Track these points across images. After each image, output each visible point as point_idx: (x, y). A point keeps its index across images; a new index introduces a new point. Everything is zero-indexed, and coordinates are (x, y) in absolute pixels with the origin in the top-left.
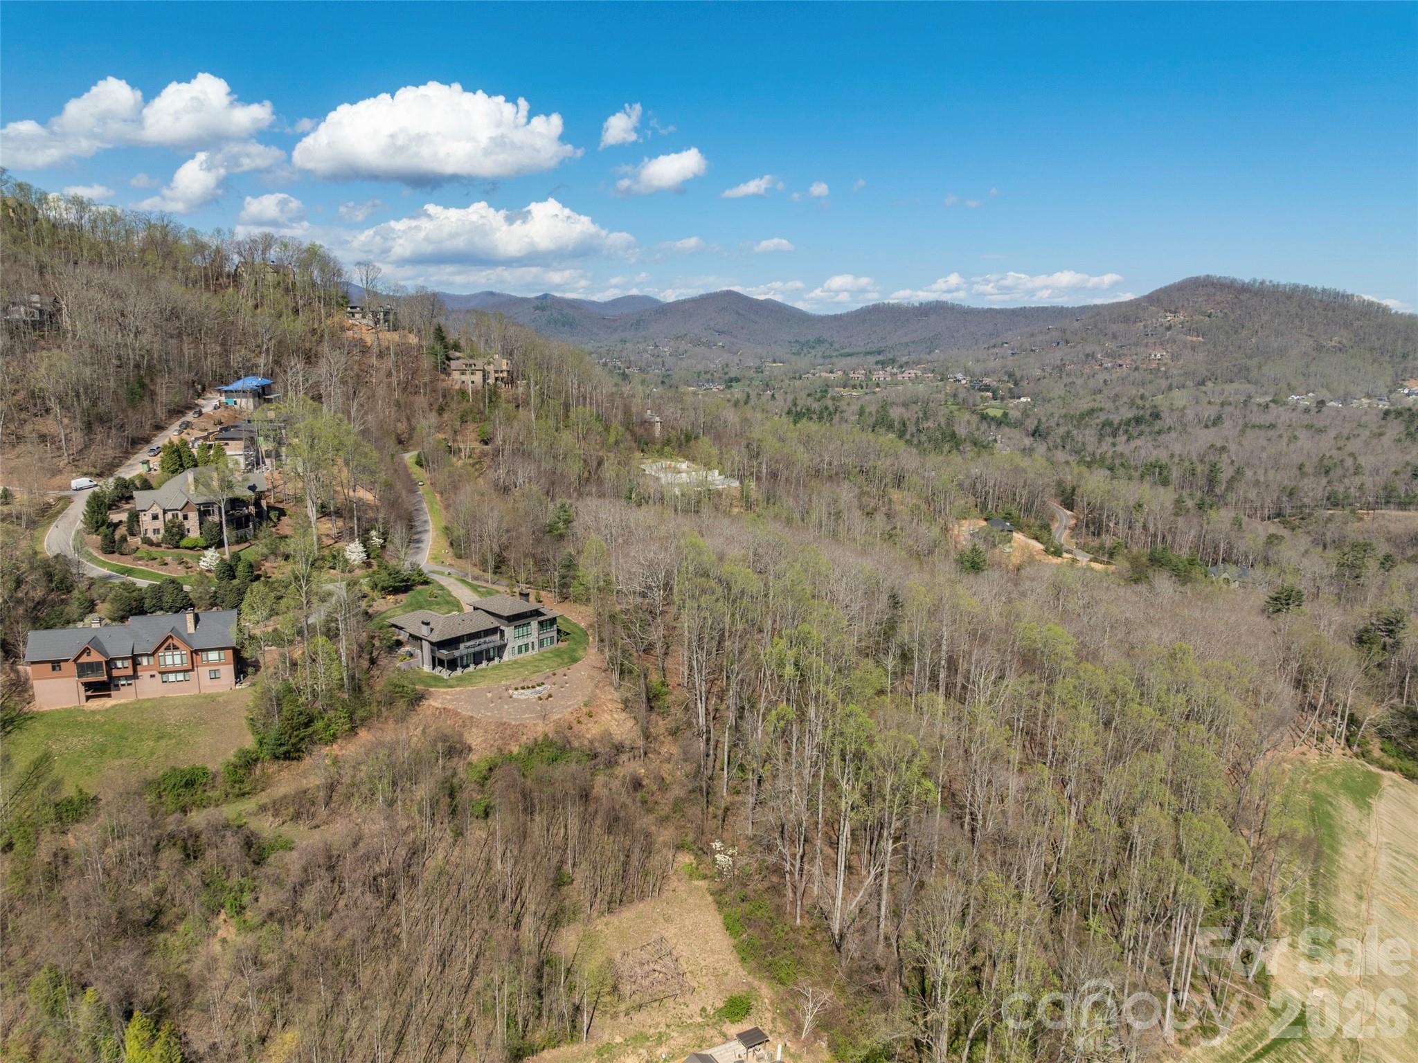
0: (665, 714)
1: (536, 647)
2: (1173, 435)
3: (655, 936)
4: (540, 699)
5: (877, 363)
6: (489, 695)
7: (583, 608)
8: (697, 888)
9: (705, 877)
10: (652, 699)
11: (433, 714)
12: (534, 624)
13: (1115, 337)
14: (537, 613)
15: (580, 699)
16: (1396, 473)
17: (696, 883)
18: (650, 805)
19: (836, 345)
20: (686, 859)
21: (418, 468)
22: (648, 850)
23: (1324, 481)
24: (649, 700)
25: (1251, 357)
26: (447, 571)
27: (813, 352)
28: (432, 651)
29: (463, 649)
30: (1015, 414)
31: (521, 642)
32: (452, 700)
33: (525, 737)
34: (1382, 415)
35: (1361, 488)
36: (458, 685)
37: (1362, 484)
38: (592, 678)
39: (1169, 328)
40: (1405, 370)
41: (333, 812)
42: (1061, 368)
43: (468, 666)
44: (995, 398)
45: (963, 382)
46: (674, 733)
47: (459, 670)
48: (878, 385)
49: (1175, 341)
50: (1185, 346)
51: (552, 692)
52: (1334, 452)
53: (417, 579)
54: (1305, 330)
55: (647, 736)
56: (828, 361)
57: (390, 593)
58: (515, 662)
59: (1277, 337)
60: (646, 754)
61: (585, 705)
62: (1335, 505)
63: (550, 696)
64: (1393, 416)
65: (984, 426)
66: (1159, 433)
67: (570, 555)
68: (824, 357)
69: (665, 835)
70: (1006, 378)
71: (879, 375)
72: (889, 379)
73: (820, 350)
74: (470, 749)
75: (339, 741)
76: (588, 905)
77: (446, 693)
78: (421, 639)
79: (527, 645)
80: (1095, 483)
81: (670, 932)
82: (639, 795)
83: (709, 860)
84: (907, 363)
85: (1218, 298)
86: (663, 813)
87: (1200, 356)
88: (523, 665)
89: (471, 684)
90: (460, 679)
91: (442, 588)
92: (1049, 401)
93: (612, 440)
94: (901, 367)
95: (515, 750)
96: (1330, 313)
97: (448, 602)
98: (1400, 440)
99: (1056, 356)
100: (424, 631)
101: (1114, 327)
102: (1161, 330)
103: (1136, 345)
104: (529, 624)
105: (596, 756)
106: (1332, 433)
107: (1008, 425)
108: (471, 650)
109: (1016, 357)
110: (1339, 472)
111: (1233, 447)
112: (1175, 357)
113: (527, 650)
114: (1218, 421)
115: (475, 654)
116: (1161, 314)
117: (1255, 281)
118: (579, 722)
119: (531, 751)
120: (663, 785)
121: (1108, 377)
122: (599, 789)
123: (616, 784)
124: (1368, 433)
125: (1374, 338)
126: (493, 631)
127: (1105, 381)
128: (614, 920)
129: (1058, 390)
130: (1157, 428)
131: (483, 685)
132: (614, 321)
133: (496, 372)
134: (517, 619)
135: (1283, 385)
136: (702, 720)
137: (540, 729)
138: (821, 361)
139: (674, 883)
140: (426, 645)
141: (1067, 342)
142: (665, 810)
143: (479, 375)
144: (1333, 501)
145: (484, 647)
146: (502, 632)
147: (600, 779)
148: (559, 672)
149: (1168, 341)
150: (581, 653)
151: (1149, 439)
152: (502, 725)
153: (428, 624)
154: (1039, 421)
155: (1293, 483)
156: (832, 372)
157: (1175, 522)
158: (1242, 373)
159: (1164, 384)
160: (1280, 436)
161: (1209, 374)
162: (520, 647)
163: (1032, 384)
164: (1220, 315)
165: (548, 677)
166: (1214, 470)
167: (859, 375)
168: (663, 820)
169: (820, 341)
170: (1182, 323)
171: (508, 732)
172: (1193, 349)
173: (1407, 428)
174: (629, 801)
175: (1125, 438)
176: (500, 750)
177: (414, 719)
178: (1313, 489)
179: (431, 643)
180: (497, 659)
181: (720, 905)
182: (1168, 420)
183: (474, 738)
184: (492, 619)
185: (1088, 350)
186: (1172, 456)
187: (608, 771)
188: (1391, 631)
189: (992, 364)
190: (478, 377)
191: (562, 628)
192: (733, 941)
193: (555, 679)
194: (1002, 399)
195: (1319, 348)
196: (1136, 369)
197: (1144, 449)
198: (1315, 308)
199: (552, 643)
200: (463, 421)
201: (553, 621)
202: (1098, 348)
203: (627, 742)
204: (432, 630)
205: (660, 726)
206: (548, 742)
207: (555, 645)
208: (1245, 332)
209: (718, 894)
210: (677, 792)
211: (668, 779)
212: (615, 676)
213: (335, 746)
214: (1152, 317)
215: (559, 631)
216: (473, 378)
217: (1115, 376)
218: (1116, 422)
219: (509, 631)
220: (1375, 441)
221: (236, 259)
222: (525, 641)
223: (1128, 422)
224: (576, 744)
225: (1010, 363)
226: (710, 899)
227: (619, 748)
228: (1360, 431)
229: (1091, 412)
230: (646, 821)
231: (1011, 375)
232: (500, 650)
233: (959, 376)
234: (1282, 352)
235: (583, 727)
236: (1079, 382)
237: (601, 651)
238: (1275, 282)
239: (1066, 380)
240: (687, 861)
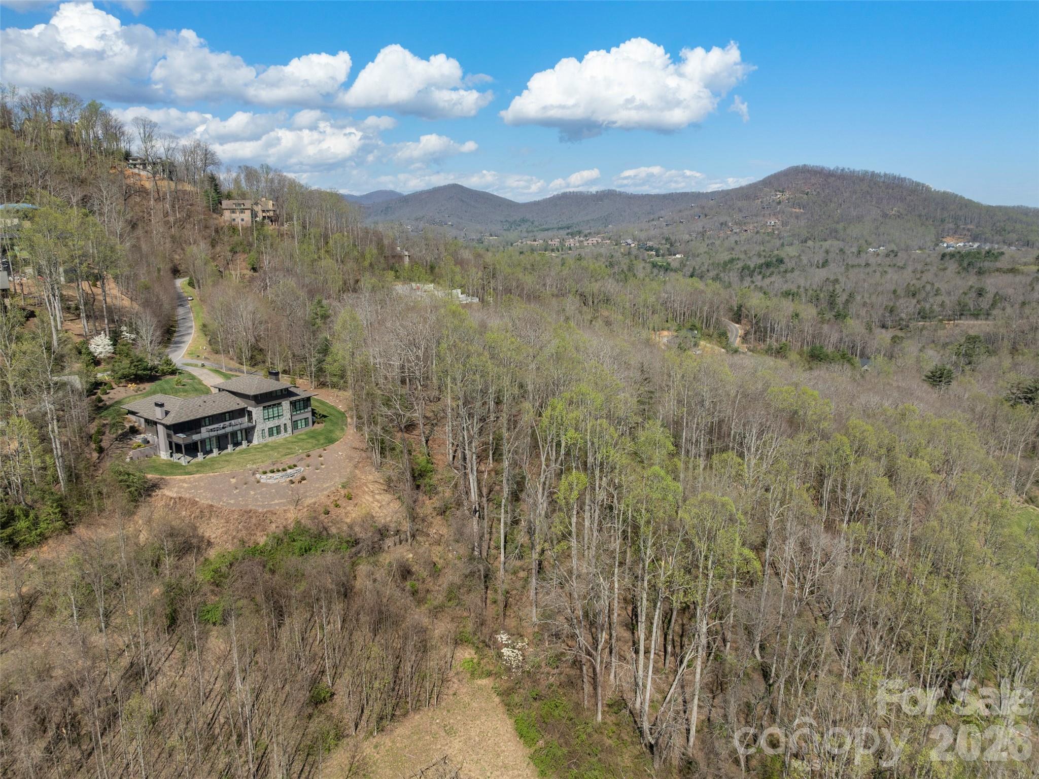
0: (432, 491)
1: (289, 429)
2: (797, 273)
3: (437, 757)
4: (292, 482)
5: (568, 234)
6: (233, 481)
7: (341, 393)
8: (480, 688)
9: (489, 674)
10: (418, 477)
11: (167, 505)
12: (286, 404)
13: (740, 211)
14: (286, 393)
15: (338, 481)
16: (965, 294)
17: (479, 682)
18: (421, 595)
19: (536, 223)
20: (466, 654)
21: (190, 288)
22: (424, 648)
23: (914, 301)
24: (414, 478)
25: (838, 223)
26: (200, 363)
27: (520, 229)
28: (169, 436)
29: (205, 433)
30: (674, 265)
31: (271, 424)
32: (190, 488)
33: (274, 526)
34: (940, 258)
35: (942, 305)
36: (197, 472)
37: (943, 302)
38: (350, 459)
39: (779, 203)
40: (943, 230)
41: (29, 631)
42: (703, 234)
43: (211, 451)
44: (657, 255)
45: (633, 245)
46: (443, 512)
47: (200, 456)
48: (570, 249)
49: (783, 212)
50: (791, 216)
51: (305, 474)
52: (914, 281)
53: (166, 368)
54: (874, 203)
55: (413, 518)
56: (531, 234)
57: (131, 381)
58: (266, 445)
59: (855, 208)
60: (413, 536)
61: (344, 487)
62: (924, 318)
63: (303, 479)
64: (948, 257)
65: (655, 271)
66: (786, 272)
67: (326, 340)
68: (528, 232)
69: (441, 628)
70: (664, 242)
71: (571, 242)
72: (578, 245)
73: (524, 227)
74: (209, 544)
75: (50, 541)
76: (352, 725)
77: (184, 481)
78: (155, 423)
79: (278, 427)
80: (755, 302)
81: (454, 747)
82: (408, 584)
83: (492, 653)
84: (590, 233)
85: (813, 181)
86: (436, 603)
87: (803, 222)
88: (273, 448)
89: (212, 470)
90: (201, 465)
91: (193, 378)
92: (698, 256)
93: (367, 263)
94: (586, 236)
95: (262, 540)
96: (891, 191)
97: (196, 390)
98: (959, 273)
99: (698, 226)
100: (158, 414)
101: (740, 204)
102: (774, 204)
103: (756, 216)
104: (280, 404)
105: (357, 542)
106: (910, 269)
107: (672, 270)
108: (215, 433)
109: (670, 227)
110: (923, 294)
111: (842, 279)
112: (784, 224)
113: (278, 433)
114: (825, 264)
115: (219, 438)
116: (773, 193)
117: (838, 168)
118: (337, 506)
119: (279, 541)
120: (435, 571)
121: (737, 238)
122: (361, 583)
123: (380, 574)
124: (935, 268)
125: (921, 208)
126: (241, 413)
127: (736, 242)
128: (385, 740)
129: (703, 248)
130: (782, 270)
131: (226, 471)
132: (369, 208)
133: (263, 211)
134: (266, 399)
135: (862, 242)
136: (474, 496)
137: (293, 516)
138: (525, 234)
139: (455, 685)
140: (160, 428)
141: (706, 216)
142: (439, 598)
143: (248, 214)
144: (923, 315)
145: (229, 430)
146: (250, 413)
147: (363, 568)
148: (314, 453)
149: (779, 213)
150: (338, 433)
151: (779, 276)
152: (248, 513)
153: (162, 405)
154: (694, 268)
155: (892, 304)
156: (535, 241)
157: (821, 328)
158: (833, 234)
159: (778, 243)
160: (875, 272)
161: (809, 235)
162: (271, 429)
163: (683, 245)
164: (814, 193)
165: (302, 459)
166: (833, 296)
167: (556, 242)
168: (436, 612)
169: (524, 221)
170: (788, 199)
171: (254, 521)
172: (797, 217)
173: (960, 265)
174: (398, 593)
175: (760, 277)
176: (243, 542)
177: (143, 512)
178: (907, 307)
179: (167, 427)
180: (244, 443)
181: (509, 707)
182: (790, 264)
183: (212, 530)
184: (238, 400)
185: (722, 219)
186: (799, 287)
187: (372, 559)
188: (1031, 399)
189: (652, 233)
190: (247, 215)
191: (320, 410)
192: (529, 751)
193: (308, 461)
194: (663, 255)
195: (885, 216)
196: (757, 232)
197: (777, 282)
198: (880, 187)
199: (306, 425)
200: (234, 252)
201: (307, 400)
202: (729, 219)
203: (393, 526)
204: (167, 413)
205: (428, 506)
206: (301, 529)
207: (310, 428)
208: (833, 205)
209: (506, 694)
210: (450, 577)
211: (440, 563)
212: (376, 457)
213: (45, 548)
214: (766, 195)
215: (314, 413)
216: (242, 216)
217: (743, 238)
218: (752, 266)
219: (257, 412)
220: (941, 273)
221: (23, 115)
222: (276, 422)
223: (761, 266)
224: (334, 530)
225: (666, 231)
226: (497, 699)
227: (383, 533)
228: (929, 267)
229: (732, 261)
230: (419, 615)
231: (667, 239)
232: (248, 433)
233: (629, 241)
234: (860, 219)
235: (342, 511)
236: (718, 242)
237: (359, 428)
238: (852, 169)
239: (707, 241)
240: (467, 656)
